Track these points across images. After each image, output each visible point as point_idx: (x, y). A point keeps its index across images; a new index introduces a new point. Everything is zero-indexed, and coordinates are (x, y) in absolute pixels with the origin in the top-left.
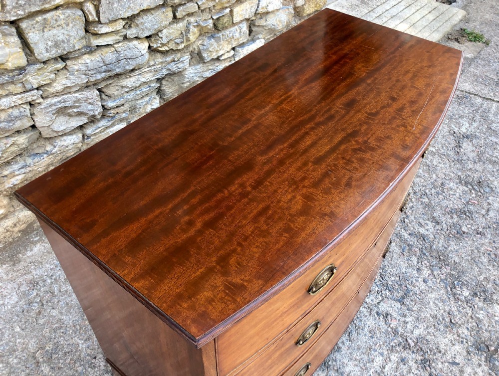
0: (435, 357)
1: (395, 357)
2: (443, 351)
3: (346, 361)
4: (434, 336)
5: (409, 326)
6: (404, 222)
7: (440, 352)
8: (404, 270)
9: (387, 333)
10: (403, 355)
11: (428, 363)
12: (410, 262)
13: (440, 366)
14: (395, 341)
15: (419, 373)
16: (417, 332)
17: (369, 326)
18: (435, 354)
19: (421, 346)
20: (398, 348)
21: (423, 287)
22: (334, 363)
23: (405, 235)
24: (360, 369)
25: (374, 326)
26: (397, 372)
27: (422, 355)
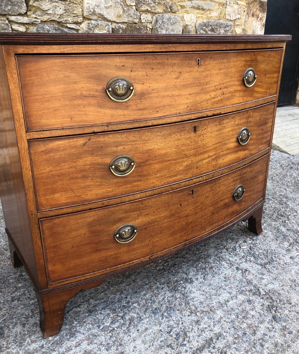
0: (283, 306)
1: (241, 297)
2: (293, 304)
3: (194, 290)
4: (288, 292)
5: (264, 281)
6: (285, 222)
7: (290, 304)
8: (273, 248)
9: (241, 281)
10: (251, 298)
11: (275, 308)
12: (281, 245)
13: (287, 312)
14: (247, 288)
15: (262, 312)
16: (270, 287)
17: (226, 274)
18: (284, 304)
19: (271, 296)
20: (247, 293)
21: (289, 260)
22: (183, 289)
23: (283, 229)
24: (205, 297)
25: (231, 275)
26: (240, 307)
27: (271, 302)
